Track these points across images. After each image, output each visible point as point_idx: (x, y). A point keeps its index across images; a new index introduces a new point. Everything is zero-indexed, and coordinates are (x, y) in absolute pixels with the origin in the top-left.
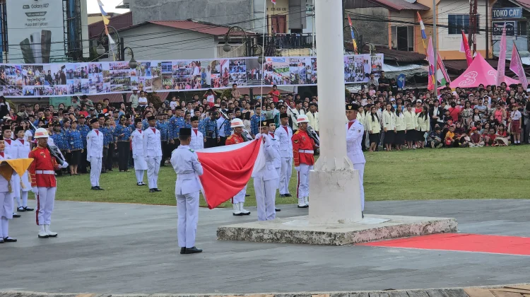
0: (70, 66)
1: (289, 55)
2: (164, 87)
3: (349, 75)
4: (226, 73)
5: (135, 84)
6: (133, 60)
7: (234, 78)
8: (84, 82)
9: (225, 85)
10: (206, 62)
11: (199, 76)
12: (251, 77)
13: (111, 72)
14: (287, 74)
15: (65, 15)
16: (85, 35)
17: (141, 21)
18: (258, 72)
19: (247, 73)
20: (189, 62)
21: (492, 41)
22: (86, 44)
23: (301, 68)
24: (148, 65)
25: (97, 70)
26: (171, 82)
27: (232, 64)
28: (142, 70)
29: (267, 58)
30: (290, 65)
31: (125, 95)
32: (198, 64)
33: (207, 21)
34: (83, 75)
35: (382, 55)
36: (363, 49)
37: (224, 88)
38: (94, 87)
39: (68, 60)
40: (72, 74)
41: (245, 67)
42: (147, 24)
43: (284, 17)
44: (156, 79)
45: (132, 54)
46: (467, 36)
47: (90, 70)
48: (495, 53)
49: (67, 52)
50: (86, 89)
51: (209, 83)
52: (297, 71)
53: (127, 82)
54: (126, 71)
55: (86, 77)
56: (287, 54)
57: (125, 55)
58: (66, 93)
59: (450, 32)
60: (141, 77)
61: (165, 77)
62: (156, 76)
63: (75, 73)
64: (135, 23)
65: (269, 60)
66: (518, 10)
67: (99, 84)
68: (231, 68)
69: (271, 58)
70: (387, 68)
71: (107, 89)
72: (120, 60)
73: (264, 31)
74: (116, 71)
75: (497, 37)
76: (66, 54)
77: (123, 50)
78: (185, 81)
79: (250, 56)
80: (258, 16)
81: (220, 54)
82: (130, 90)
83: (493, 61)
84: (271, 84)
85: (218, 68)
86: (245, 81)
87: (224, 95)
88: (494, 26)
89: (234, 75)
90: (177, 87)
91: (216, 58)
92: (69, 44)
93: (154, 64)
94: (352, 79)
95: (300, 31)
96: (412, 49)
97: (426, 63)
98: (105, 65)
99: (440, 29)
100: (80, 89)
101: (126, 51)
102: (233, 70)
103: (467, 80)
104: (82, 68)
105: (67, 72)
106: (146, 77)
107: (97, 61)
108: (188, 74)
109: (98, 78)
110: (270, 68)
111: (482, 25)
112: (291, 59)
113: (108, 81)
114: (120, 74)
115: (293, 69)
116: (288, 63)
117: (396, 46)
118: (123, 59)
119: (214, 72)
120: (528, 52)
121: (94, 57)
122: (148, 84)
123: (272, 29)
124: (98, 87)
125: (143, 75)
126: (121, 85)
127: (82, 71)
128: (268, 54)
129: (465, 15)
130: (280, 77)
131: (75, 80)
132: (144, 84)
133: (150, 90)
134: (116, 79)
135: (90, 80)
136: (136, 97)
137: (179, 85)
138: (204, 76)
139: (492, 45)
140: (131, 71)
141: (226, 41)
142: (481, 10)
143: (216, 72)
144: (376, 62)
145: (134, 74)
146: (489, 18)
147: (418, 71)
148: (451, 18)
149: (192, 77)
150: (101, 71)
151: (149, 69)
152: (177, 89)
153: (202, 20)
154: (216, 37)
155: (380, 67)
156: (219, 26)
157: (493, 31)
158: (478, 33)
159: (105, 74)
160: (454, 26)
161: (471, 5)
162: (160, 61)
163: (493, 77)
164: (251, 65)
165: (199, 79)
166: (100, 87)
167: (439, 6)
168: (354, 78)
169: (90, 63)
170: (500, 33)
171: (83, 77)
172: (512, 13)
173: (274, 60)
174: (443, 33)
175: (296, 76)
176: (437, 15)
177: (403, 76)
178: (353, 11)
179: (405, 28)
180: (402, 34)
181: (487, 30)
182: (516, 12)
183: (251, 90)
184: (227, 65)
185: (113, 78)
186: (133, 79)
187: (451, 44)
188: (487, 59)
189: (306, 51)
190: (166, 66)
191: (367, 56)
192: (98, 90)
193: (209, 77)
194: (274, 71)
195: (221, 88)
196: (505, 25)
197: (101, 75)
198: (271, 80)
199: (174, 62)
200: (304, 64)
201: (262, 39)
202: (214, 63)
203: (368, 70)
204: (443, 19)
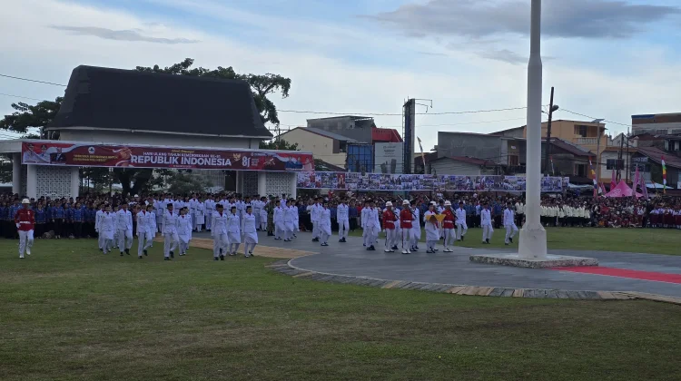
0: (403, 176)
1: (518, 176)
2: (451, 188)
4: (483, 183)
5: (436, 186)
6: (435, 174)
7: (487, 186)
8: (410, 184)
10: (473, 176)
12: (497, 186)
13: (424, 179)
14: (514, 185)
15: (404, 152)
16: (413, 161)
17: (442, 156)
18: (500, 183)
19: (495, 183)
20: (465, 176)
21: (630, 174)
22: (413, 166)
24: (443, 177)
25: (417, 178)
26: (454, 186)
27: (487, 179)
28: (440, 179)
30: (518, 181)
32: (469, 178)
33: (476, 157)
34: (410, 180)
35: (569, 178)
36: (558, 174)
37: (482, 190)
38: (415, 187)
39: (403, 173)
40: (404, 180)
41: (493, 180)
42: (445, 158)
43: (517, 157)
44: (447, 185)
45: (435, 171)
46: (616, 171)
47: (413, 178)
48: (631, 180)
50: (411, 187)
52: (521, 184)
53: (432, 185)
54: (431, 179)
57: (432, 172)
58: (401, 189)
59: (608, 168)
61: (452, 184)
62: (447, 183)
63: (406, 179)
64: (438, 157)
65: (506, 177)
67: (418, 185)
69: (508, 176)
70: (571, 186)
71: (422, 188)
72: (429, 174)
73: (505, 163)
74: (426, 179)
75: (633, 172)
76: (402, 170)
78: (462, 186)
79: (497, 175)
80: (503, 155)
81: (481, 174)
82: (433, 189)
83: (631, 185)
84: (507, 190)
85: (479, 180)
86: (493, 188)
88: (632, 166)
89: (487, 184)
91: (479, 175)
92: (404, 166)
93: (446, 176)
96: (585, 176)
97: (592, 184)
98: (421, 176)
99: (602, 166)
100: (408, 187)
101: (432, 170)
102: (487, 181)
103: (615, 193)
104: (410, 177)
105: (402, 179)
106: (442, 183)
107: (418, 174)
108: (464, 182)
109: (417, 182)
110: (507, 182)
111: (625, 165)
112: (518, 178)
113: (422, 184)
114: (428, 181)
115: (519, 183)
117: (577, 174)
119: (477, 182)
120: (650, 181)
121: (416, 172)
122: (443, 187)
123: (510, 162)
125: (440, 182)
126: (428, 186)
128: (508, 174)
129: (616, 160)
130: (512, 187)
131: (405, 183)
132: (440, 187)
133: (443, 189)
135: (413, 183)
137: (458, 188)
138: (472, 184)
139: (630, 176)
140: (434, 179)
141: (484, 166)
142: (624, 157)
144: (565, 181)
145: (435, 181)
146: (629, 161)
147: (587, 188)
148: (608, 161)
150: (419, 179)
151: (443, 179)
152: (457, 190)
153: (473, 157)
154: (480, 166)
155: (567, 184)
156: (481, 160)
157: (632, 169)
158: (622, 169)
159: (421, 180)
160: (610, 165)
161: (619, 154)
162: (449, 176)
163: (629, 192)
164: (497, 179)
165: (469, 186)
167: (602, 155)
169: (414, 175)
170: (635, 170)
172: (642, 160)
173: (510, 178)
174: (604, 168)
175: (521, 186)
176: (601, 159)
179: (582, 165)
180: (582, 169)
181: (627, 168)
182: (645, 159)
184: (484, 179)
185: (425, 183)
186: (435, 184)
187: (606, 174)
188: (626, 183)
190: (452, 178)
191: (560, 178)
192: (417, 188)
193: (474, 184)
194: (509, 183)
195: (480, 190)
197: (419, 181)
198: (507, 187)
199: (457, 176)
201: (504, 167)
202: (478, 178)
203: (560, 185)
204: (604, 161)
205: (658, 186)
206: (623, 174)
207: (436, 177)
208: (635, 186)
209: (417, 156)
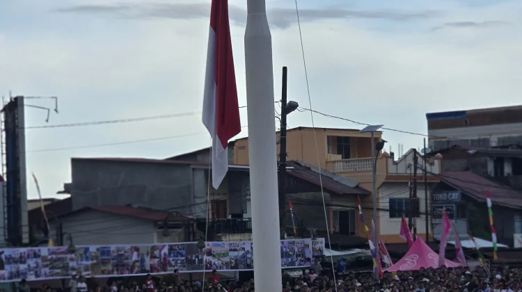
0: (8, 252)
1: (230, 239)
2: (103, 272)
3: (290, 260)
4: (165, 259)
5: (73, 269)
6: (71, 245)
7: (173, 263)
8: (22, 267)
9: (165, 270)
10: (145, 246)
11: (137, 261)
12: (190, 263)
13: (49, 257)
14: (227, 259)
15: (6, 202)
16: (25, 220)
17: (81, 207)
18: (197, 257)
19: (186, 258)
20: (128, 247)
21: (432, 224)
22: (25, 229)
23: (241, 253)
24: (87, 250)
25: (36, 255)
26: (110, 267)
27: (171, 249)
28: (81, 255)
29: (206, 243)
30: (230, 250)
31: (63, 281)
32: (137, 249)
33: (147, 206)
34: (22, 260)
35: (323, 239)
36: (303, 233)
37: (163, 273)
38: (32, 272)
39: (8, 246)
40: (10, 260)
41: (184, 252)
42: (86, 210)
43: (224, 202)
44: (95, 264)
45: (70, 239)
46: (407, 219)
47: (28, 255)
48: (435, 236)
49: (7, 237)
50: (25, 274)
51: (148, 268)
52: (237, 256)
53: (66, 267)
54: (64, 256)
55: (24, 262)
56: (228, 239)
57: (64, 241)
58: (4, 279)
59: (392, 216)
60: (80, 262)
61: (104, 262)
62: (95, 261)
63: (14, 258)
64: (75, 208)
65: (208, 245)
66: (457, 194)
67: (37, 269)
68: (170, 253)
69: (211, 243)
70: (328, 253)
71: (46, 274)
72: (58, 245)
73: (202, 215)
74: (54, 256)
75: (437, 221)
76: (6, 240)
77: (62, 235)
78: (124, 265)
79: (190, 241)
80: (198, 201)
81: (160, 240)
82: (68, 275)
83: (435, 245)
84: (210, 269)
85: (157, 253)
86: (184, 267)
87: (163, 281)
88: (434, 210)
89: (173, 260)
90: (115, 272)
91: (156, 243)
92: (8, 229)
93: (93, 249)
94: (293, 263)
95: (240, 216)
96: (353, 233)
97: (368, 247)
98: (44, 251)
99: (381, 213)
100: (18, 274)
101: (65, 237)
102: (172, 255)
103: (409, 263)
104: (21, 253)
105: (6, 258)
106: (85, 262)
107: (37, 246)
108: (127, 259)
109: (37, 264)
110: (209, 253)
111: (422, 208)
112: (231, 244)
113: (47, 266)
114: (59, 259)
115: (232, 254)
116: (227, 247)
117: (337, 230)
118: (61, 244)
119: (153, 257)
120: (467, 235)
121: (33, 242)
122: (87, 269)
123: (213, 214)
124: (36, 272)
125: (82, 260)
126: (59, 271)
127: (21, 257)
128: (210, 239)
129: (406, 199)
130: (220, 262)
131: (13, 265)
132: (82, 269)
133: (88, 275)
134: (55, 264)
135: (29, 266)
136: (75, 282)
137: (117, 270)
138: (142, 261)
139: (432, 228)
140: (69, 256)
141: (165, 225)
142: (421, 194)
143: (155, 257)
144: (317, 247)
145: (72, 260)
146: (428, 201)
147: (359, 255)
148: (392, 201)
149: (130, 262)
150: (39, 256)
151: (88, 254)
152: (115, 275)
153: (141, 205)
154: (155, 223)
155: (321, 251)
156: (159, 211)
157: (433, 214)
158: (418, 216)
159: (44, 259)
160: (395, 209)
161: (411, 189)
162: (98, 246)
163: (434, 260)
164: (190, 250)
165: (138, 264)
166: (39, 273)
167: (380, 191)
168: (294, 262)
169: (29, 248)
170: (440, 216)
171: (21, 263)
172: (451, 196)
173: (215, 245)
174: (384, 217)
175: (236, 260)
176: (378, 199)
177: (344, 260)
178: (294, 195)
179: (346, 212)
180: (345, 219)
181: (426, 214)
182: (455, 196)
183: (190, 274)
184: (166, 250)
185: (52, 264)
186: (71, 264)
187: (389, 227)
188: (427, 242)
189: (246, 235)
190: (104, 252)
191: (309, 241)
192: (37, 275)
193: (148, 262)
194: (214, 256)
195: (159, 273)
196: (444, 208)
197: (39, 260)
198: (211, 265)
199: (113, 247)
200: (243, 249)
201: (201, 223)
202: (154, 248)
203: (309, 254)
204: (384, 203)
205: (481, 243)
206: (421, 225)
207: (72, 251)
208: (443, 247)
209: (31, 207)
